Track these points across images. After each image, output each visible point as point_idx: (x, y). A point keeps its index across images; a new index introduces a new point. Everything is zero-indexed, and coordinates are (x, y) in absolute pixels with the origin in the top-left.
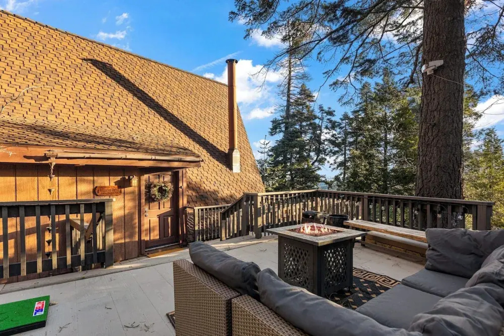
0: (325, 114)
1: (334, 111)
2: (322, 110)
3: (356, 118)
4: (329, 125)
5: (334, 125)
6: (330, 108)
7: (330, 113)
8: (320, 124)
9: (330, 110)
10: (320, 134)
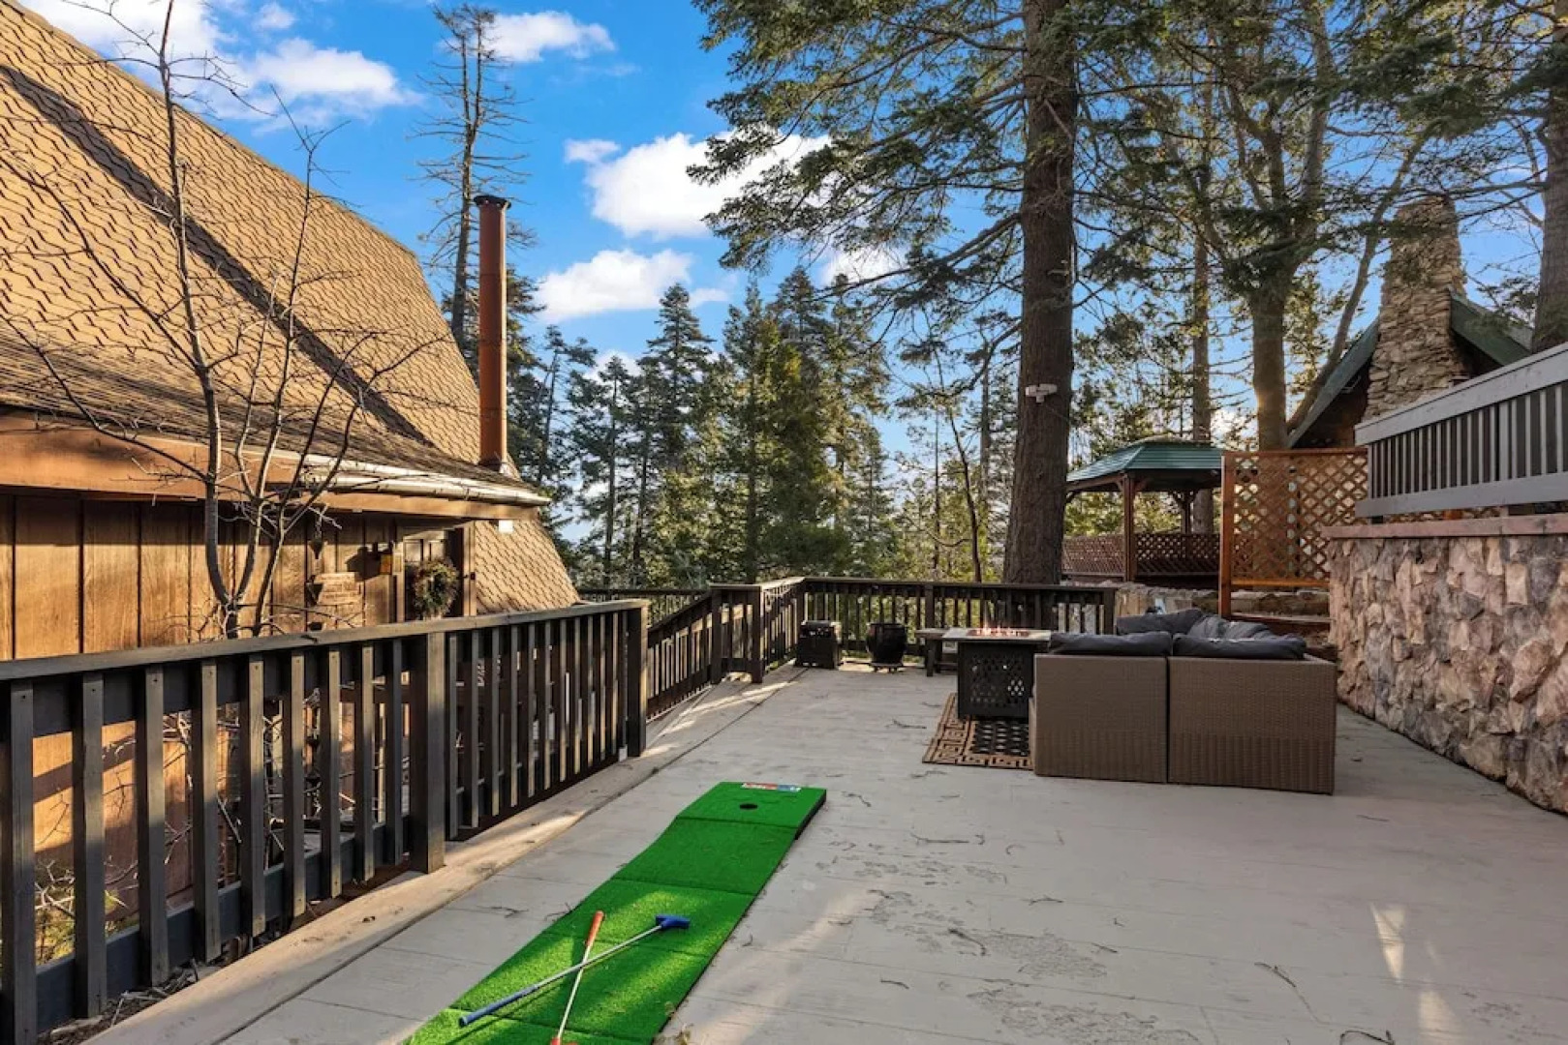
0: (566, 357)
1: (595, 351)
2: (558, 343)
3: (651, 380)
4: (578, 392)
5: (589, 394)
6: (583, 341)
7: (584, 356)
8: (548, 385)
9: (584, 347)
10: (548, 414)
